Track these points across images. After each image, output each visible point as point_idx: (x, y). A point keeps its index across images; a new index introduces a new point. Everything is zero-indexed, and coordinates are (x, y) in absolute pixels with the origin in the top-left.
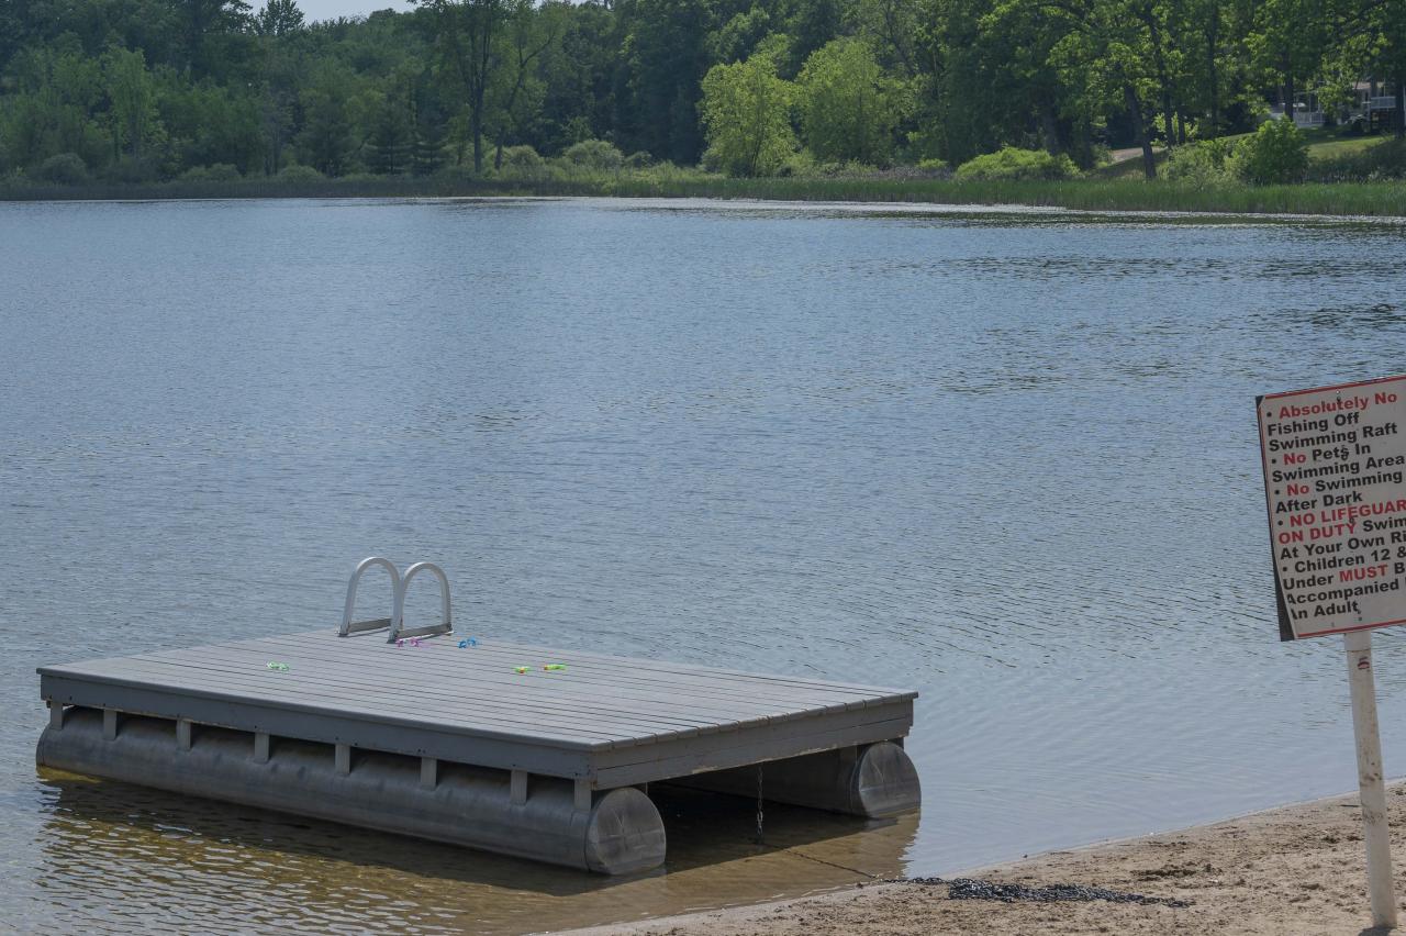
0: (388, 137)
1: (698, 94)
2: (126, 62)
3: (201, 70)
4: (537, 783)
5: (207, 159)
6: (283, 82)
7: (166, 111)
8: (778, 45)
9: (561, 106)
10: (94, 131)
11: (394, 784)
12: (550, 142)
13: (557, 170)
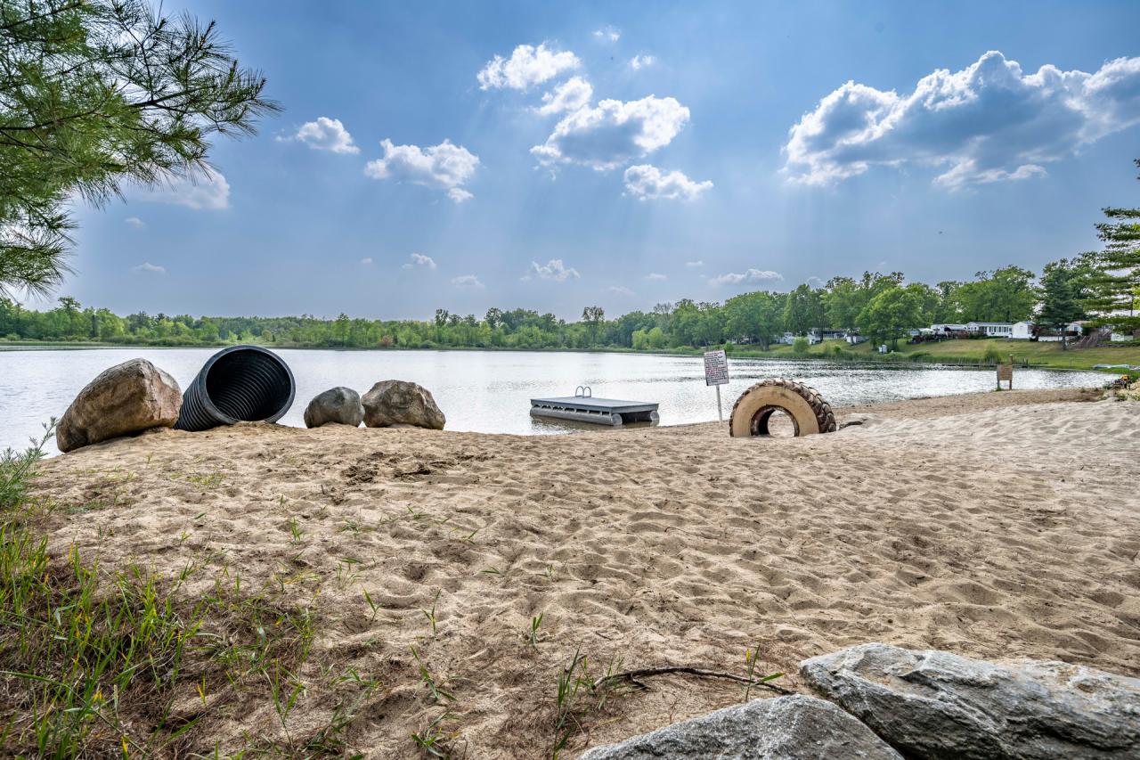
0: (580, 342)
1: (631, 337)
2: (536, 329)
3: (548, 331)
4: (604, 413)
5: (549, 345)
6: (562, 333)
7: (542, 337)
8: (645, 328)
9: (609, 338)
10: (530, 340)
11: (583, 414)
12: (606, 344)
13: (608, 348)
